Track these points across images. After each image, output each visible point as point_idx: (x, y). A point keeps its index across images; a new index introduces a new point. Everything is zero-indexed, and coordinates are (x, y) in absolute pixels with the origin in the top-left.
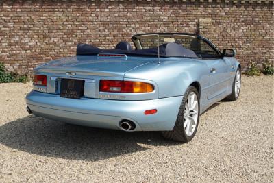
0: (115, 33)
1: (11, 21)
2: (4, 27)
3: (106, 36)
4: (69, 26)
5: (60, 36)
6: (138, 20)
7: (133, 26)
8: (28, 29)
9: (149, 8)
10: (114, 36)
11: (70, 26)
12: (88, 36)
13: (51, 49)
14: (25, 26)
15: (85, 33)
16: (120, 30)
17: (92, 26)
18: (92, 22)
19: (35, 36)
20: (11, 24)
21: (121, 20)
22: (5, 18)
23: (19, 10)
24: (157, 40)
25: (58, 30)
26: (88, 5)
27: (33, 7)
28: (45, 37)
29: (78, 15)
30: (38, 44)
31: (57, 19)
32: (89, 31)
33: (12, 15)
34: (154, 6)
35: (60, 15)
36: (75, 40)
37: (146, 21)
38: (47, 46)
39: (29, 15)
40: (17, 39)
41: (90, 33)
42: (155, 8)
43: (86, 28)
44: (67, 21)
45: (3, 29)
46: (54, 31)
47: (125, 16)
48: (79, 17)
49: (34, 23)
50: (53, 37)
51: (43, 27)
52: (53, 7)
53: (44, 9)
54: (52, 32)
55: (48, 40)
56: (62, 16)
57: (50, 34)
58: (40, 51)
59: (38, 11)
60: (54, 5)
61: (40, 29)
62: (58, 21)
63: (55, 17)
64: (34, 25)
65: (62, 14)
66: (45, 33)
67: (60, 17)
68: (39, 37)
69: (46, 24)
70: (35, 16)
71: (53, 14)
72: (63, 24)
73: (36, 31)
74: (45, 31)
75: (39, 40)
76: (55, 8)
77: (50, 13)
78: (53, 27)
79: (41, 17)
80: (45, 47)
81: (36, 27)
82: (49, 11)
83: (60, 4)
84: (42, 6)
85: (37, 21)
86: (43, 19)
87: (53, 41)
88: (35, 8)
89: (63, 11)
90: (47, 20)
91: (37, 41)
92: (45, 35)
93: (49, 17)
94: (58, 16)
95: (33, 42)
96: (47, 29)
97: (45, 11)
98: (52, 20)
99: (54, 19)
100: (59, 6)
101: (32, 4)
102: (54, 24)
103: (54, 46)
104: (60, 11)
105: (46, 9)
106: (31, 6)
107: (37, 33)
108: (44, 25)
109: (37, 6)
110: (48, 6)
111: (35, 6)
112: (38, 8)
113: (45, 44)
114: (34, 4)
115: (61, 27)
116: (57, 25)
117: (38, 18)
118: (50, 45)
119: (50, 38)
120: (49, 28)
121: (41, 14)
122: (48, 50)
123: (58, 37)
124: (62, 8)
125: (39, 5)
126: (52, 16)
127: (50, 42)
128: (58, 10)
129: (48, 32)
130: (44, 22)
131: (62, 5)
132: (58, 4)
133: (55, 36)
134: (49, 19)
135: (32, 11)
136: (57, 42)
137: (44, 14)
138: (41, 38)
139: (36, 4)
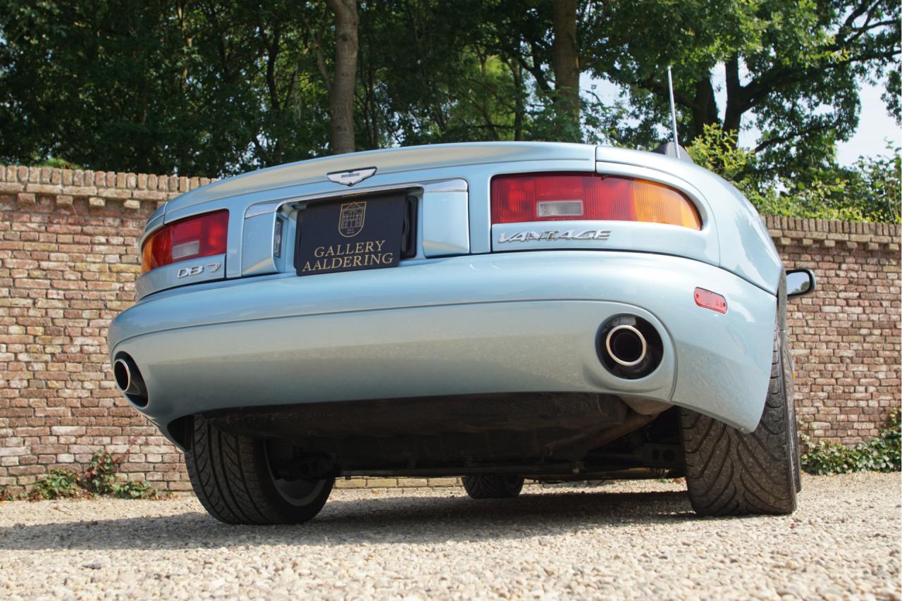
13: (68, 379)
19: (15, 329)
27: (17, 226)
28: (52, 330)
30: (23, 357)
31: (101, 272)
35: (113, 258)
38: (54, 368)
46: (86, 314)
49: (14, 281)
50: (82, 335)
51: (47, 298)
52: (88, 229)
53: (57, 234)
54: (79, 317)
55: (62, 345)
56: (121, 262)
57: (70, 324)
58: (25, 383)
59: (34, 241)
60: (94, 223)
61: (34, 303)
62: (103, 278)
63: (94, 263)
64: (12, 290)
65: (121, 256)
66: (52, 319)
67: (112, 266)
68: (26, 333)
69: (60, 287)
70: (18, 256)
71: (87, 253)
72: (122, 289)
73: (17, 311)
74: (52, 313)
75: (26, 344)
76: (97, 231)
77: (75, 248)
78: (82, 299)
79: (42, 260)
80: (47, 370)
81: (20, 297)
82: (74, 243)
83: (114, 221)
84: (51, 223)
85: (26, 275)
86: (48, 270)
87: (78, 349)
88: (23, 228)
89: (124, 244)
90: (62, 271)
91: (18, 347)
92: (50, 324)
93: (73, 264)
94: (106, 259)
95: (4, 350)
96: (60, 305)
97: (60, 240)
98: (81, 272)
99: (89, 271)
100: (111, 226)
101: (15, 215)
102: (90, 288)
103: (80, 367)
104: (113, 245)
105: (65, 234)
106: (8, 223)
107: (21, 319)
108: (50, 291)
109: (31, 222)
110: (70, 224)
111: (24, 223)
112: (35, 231)
113: (48, 357)
114: (19, 217)
115: (113, 298)
116: (100, 291)
117: (31, 264)
118: (68, 364)
119: (69, 336)
120: (67, 303)
121: (44, 251)
122: (57, 381)
123: (100, 335)
124: (122, 233)
125: (37, 219)
126: (82, 261)
127: (68, 351)
128: (107, 240)
129: (65, 317)
130: (51, 279)
131: (123, 223)
132: (110, 220)
133: (89, 330)
134: (73, 268)
135: (9, 240)
136: (95, 353)
137: (53, 252)
138: (35, 336)
139: (28, 216)
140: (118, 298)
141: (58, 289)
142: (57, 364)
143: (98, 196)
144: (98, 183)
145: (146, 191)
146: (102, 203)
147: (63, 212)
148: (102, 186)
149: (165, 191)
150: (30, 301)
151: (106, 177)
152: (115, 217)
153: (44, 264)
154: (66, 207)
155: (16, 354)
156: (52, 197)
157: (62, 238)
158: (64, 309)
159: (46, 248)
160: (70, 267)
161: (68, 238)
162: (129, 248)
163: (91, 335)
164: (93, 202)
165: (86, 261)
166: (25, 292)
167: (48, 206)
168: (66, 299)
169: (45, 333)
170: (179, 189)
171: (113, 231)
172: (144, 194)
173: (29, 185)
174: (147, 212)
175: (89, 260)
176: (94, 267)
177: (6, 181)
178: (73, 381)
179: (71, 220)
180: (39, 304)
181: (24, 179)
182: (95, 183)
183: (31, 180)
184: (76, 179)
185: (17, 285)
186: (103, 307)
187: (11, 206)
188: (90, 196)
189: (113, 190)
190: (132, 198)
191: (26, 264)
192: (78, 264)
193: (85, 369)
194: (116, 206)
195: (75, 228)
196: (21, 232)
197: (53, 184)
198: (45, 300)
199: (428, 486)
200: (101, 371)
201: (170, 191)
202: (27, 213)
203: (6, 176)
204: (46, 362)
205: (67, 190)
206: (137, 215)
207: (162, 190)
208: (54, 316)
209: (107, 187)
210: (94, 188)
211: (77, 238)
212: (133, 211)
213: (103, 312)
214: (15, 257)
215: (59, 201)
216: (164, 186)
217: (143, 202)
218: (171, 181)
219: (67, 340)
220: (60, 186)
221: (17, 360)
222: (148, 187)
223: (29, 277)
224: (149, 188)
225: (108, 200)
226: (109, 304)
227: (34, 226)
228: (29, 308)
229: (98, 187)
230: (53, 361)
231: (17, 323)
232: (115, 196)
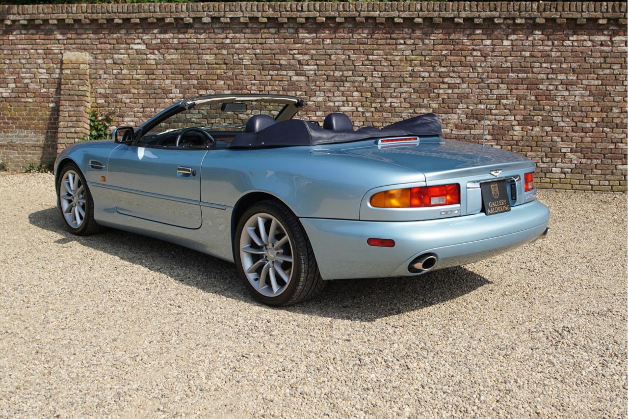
0: (521, 92)
1: (311, 62)
2: (297, 75)
3: (500, 98)
4: (423, 74)
5: (404, 95)
6: (574, 65)
7: (562, 77)
8: (343, 80)
9: (603, 38)
10: (519, 98)
11: (427, 74)
12: (462, 97)
14: (338, 74)
15: (456, 91)
16: (532, 85)
17: (471, 75)
18: (474, 68)
19: (356, 94)
20: (310, 69)
21: (537, 65)
22: (300, 57)
23: (328, 41)
24: (615, 110)
25: (402, 82)
26: (468, 32)
27: (356, 36)
28: (375, 95)
29: (444, 52)
30: (360, 109)
31: (401, 61)
32: (464, 86)
33: (314, 52)
34: (615, 33)
35: (408, 52)
36: (435, 105)
37: (594, 68)
38: (376, 115)
39: (347, 52)
40: (320, 99)
41: (467, 90)
42: (616, 39)
43: (458, 81)
44: (421, 65)
45: (295, 78)
46: (393, 85)
47: (546, 56)
48: (445, 56)
49: (355, 67)
50: (391, 97)
51: (372, 76)
52: (394, 36)
53: (377, 39)
54: (389, 87)
55: (380, 103)
56: (412, 55)
57: (385, 91)
58: (362, 123)
59: (365, 44)
60: (397, 32)
61: (366, 80)
62: (402, 64)
63: (398, 55)
64: (354, 72)
65: (412, 51)
66: (375, 88)
67: (407, 57)
68: (362, 96)
69: (379, 70)
70: (357, 53)
71: (393, 50)
72: (413, 70)
73: (357, 84)
74: (375, 85)
75: (362, 102)
76: (399, 37)
77: (387, 47)
78: (391, 76)
79: (370, 55)
80: (373, 116)
81: (358, 76)
82: (387, 44)
83: (408, 30)
84: (374, 33)
85: (361, 64)
86: (372, 60)
87: (389, 105)
88: (359, 37)
89: (414, 44)
90: (380, 61)
91: (358, 104)
92: (374, 91)
93: (386, 57)
94: (404, 53)
95: (351, 105)
96: (379, 80)
97: (379, 43)
98: (390, 61)
99: (395, 60)
100: (406, 33)
101: (355, 29)
102: (395, 70)
103: (390, 115)
104: (408, 45)
105: (381, 39)
106: (351, 34)
107: (359, 88)
108: (374, 72)
109: (363, 33)
110: (385, 33)
111: (359, 34)
112: (365, 38)
113: (373, 109)
114: (357, 30)
115: (408, 76)
116: (401, 72)
117: (363, 57)
118: (384, 113)
119: (384, 97)
120: (383, 79)
121: (370, 49)
122: (378, 122)
123: (400, 97)
124: (413, 38)
125: (367, 31)
126: (391, 55)
127: (384, 106)
128: (405, 42)
129: (382, 87)
130: (374, 66)
131: (413, 31)
132: (406, 30)
133: (394, 94)
134: (386, 59)
135: (352, 44)
136: (398, 107)
137: (375, 50)
138: (366, 98)
139: (361, 30)
140: (410, 77)
141: (378, 71)
142: (378, 113)
143: (399, 17)
144: (399, 9)
145: (426, 12)
146: (401, 21)
147: (380, 26)
148: (401, 11)
149: (438, 11)
150: (363, 78)
151: (404, 5)
152: (409, 28)
153: (371, 57)
154: (381, 24)
155: (357, 108)
156: (374, 18)
157: (380, 42)
158: (381, 82)
159: (371, 48)
160: (384, 58)
161: (383, 42)
162: (417, 46)
163: (396, 97)
164: (396, 20)
165: (393, 55)
166: (361, 73)
167: (372, 23)
168: (382, 77)
169: (372, 96)
170: (445, 9)
171: (408, 36)
172: (425, 14)
173: (362, 12)
174: (427, 24)
175: (394, 54)
176: (397, 58)
177: (349, 11)
178: (386, 122)
179: (384, 31)
180: (368, 80)
181: (359, 9)
182: (397, 9)
183: (363, 10)
184: (387, 8)
185: (357, 70)
186: (402, 81)
187: (352, 25)
188: (395, 17)
189: (407, 12)
190: (418, 17)
191: (361, 57)
192: (389, 57)
193: (393, 116)
194: (409, 22)
195: (386, 35)
196: (358, 39)
197: (374, 11)
198: (371, 78)
199: (592, 190)
200: (401, 117)
201: (440, 11)
202: (361, 28)
203: (349, 8)
204: (372, 112)
205: (382, 14)
206: (422, 26)
207: (435, 11)
208: (376, 87)
209: (404, 11)
210: (397, 12)
211: (388, 41)
212: (419, 24)
213: (402, 84)
214: (355, 54)
215: (378, 21)
216: (437, 8)
217: (425, 19)
218: (441, 5)
219: (383, 100)
220: (378, 12)
221: (357, 111)
222: (427, 9)
223: (363, 65)
224: (428, 11)
225: (404, 19)
226: (406, 79)
227: (364, 35)
228: (363, 82)
229: (399, 12)
230: (376, 111)
231: (357, 91)
232: (409, 16)
